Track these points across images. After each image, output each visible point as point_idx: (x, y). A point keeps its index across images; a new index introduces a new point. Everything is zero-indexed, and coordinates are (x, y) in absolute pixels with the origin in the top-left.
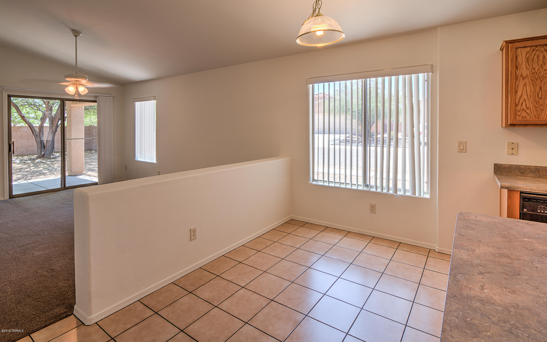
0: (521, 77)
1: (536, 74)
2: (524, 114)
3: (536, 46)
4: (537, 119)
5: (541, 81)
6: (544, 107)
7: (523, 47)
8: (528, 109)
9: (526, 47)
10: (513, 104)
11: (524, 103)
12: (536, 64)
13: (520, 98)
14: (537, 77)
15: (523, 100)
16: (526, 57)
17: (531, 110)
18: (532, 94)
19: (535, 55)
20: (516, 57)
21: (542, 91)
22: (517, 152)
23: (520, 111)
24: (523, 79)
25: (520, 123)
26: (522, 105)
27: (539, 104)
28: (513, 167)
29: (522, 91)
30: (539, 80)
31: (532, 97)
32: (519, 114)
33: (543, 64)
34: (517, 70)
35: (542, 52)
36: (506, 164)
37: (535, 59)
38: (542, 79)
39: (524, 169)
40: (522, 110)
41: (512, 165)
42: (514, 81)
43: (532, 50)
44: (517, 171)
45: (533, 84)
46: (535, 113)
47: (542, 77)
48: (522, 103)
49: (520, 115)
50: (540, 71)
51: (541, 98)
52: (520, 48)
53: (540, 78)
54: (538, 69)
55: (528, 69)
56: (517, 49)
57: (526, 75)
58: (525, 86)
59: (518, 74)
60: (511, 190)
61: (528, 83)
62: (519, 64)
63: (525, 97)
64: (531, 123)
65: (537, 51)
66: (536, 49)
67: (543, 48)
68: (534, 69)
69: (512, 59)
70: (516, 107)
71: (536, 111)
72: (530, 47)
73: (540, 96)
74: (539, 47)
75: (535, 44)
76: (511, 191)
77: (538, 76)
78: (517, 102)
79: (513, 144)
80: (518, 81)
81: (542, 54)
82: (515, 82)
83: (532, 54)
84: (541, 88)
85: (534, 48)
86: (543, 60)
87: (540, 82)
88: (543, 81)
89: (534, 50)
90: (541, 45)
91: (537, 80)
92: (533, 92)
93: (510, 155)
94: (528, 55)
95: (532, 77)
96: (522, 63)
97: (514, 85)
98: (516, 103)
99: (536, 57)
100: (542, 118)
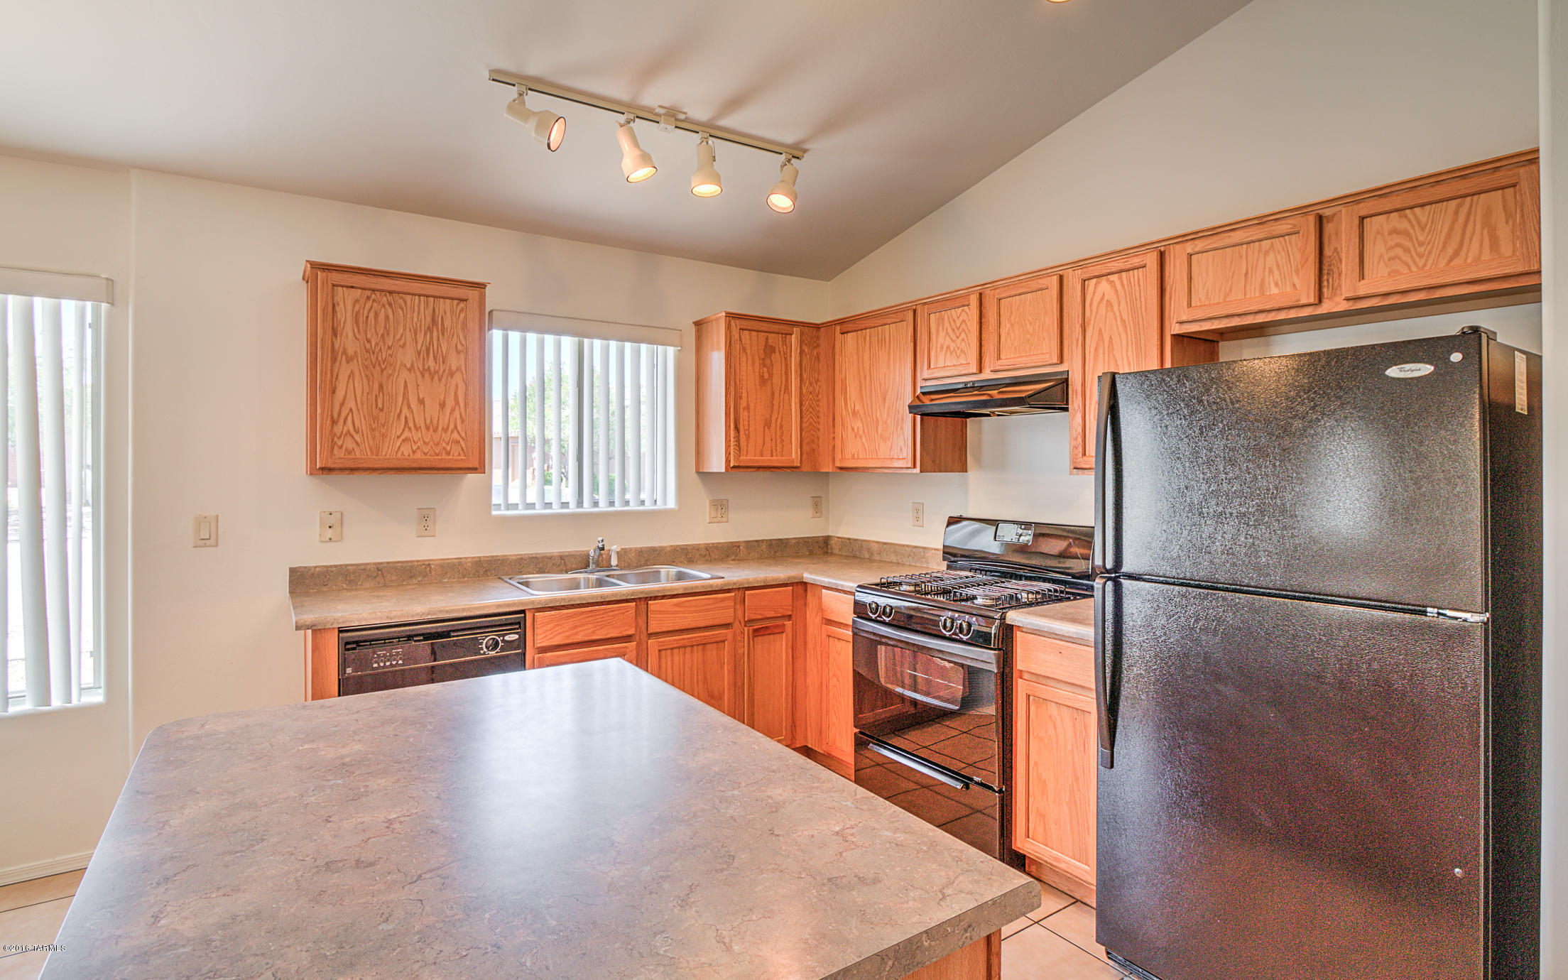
0: (344, 357)
1: (372, 355)
2: (349, 444)
3: (373, 290)
4: (374, 457)
5: (382, 371)
6: (387, 429)
7: (347, 287)
8: (357, 432)
9: (352, 287)
10: (327, 420)
11: (350, 418)
12: (373, 330)
13: (342, 404)
14: (374, 361)
15: (347, 412)
16: (353, 311)
17: (363, 435)
18: (365, 398)
19: (370, 310)
20: (334, 305)
21: (383, 395)
22: (341, 534)
23: (340, 437)
24: (348, 363)
25: (341, 466)
26: (345, 423)
27: (378, 422)
28: (332, 572)
29: (345, 388)
30: (377, 367)
31: (365, 406)
32: (340, 443)
33: (386, 335)
34: (336, 337)
35: (384, 306)
36: (316, 567)
37: (371, 319)
38: (383, 367)
39: (354, 572)
40: (346, 434)
41: (331, 566)
42: (329, 363)
43: (365, 296)
44: (340, 579)
45: (367, 376)
46: (371, 442)
47: (384, 363)
48: (346, 418)
49: (341, 447)
50: (381, 349)
51: (382, 410)
52: (342, 286)
53: (380, 365)
54: (377, 344)
55: (357, 339)
56: (335, 288)
57: (353, 353)
58: (351, 378)
59: (337, 346)
60: (320, 630)
61: (357, 372)
62: (340, 325)
63: (351, 403)
64: (363, 466)
65: (374, 300)
66: (373, 296)
67: (385, 298)
68: (369, 341)
69: (324, 310)
70: (332, 427)
71: (374, 438)
72: (360, 290)
73: (380, 405)
74: (378, 293)
75: (372, 286)
76: (318, 631)
77: (377, 358)
78: (335, 416)
79: (331, 514)
80: (338, 363)
81: (383, 310)
82: (332, 366)
83: (365, 305)
84: (381, 387)
85: (368, 293)
86: (386, 324)
87: (380, 373)
88: (385, 372)
89: (368, 298)
90: (382, 291)
91: (374, 367)
92: (368, 394)
93: (326, 542)
94: (357, 307)
95: (366, 360)
96: (345, 322)
97: (329, 373)
98: (332, 417)
99: (372, 314)
100: (384, 453)
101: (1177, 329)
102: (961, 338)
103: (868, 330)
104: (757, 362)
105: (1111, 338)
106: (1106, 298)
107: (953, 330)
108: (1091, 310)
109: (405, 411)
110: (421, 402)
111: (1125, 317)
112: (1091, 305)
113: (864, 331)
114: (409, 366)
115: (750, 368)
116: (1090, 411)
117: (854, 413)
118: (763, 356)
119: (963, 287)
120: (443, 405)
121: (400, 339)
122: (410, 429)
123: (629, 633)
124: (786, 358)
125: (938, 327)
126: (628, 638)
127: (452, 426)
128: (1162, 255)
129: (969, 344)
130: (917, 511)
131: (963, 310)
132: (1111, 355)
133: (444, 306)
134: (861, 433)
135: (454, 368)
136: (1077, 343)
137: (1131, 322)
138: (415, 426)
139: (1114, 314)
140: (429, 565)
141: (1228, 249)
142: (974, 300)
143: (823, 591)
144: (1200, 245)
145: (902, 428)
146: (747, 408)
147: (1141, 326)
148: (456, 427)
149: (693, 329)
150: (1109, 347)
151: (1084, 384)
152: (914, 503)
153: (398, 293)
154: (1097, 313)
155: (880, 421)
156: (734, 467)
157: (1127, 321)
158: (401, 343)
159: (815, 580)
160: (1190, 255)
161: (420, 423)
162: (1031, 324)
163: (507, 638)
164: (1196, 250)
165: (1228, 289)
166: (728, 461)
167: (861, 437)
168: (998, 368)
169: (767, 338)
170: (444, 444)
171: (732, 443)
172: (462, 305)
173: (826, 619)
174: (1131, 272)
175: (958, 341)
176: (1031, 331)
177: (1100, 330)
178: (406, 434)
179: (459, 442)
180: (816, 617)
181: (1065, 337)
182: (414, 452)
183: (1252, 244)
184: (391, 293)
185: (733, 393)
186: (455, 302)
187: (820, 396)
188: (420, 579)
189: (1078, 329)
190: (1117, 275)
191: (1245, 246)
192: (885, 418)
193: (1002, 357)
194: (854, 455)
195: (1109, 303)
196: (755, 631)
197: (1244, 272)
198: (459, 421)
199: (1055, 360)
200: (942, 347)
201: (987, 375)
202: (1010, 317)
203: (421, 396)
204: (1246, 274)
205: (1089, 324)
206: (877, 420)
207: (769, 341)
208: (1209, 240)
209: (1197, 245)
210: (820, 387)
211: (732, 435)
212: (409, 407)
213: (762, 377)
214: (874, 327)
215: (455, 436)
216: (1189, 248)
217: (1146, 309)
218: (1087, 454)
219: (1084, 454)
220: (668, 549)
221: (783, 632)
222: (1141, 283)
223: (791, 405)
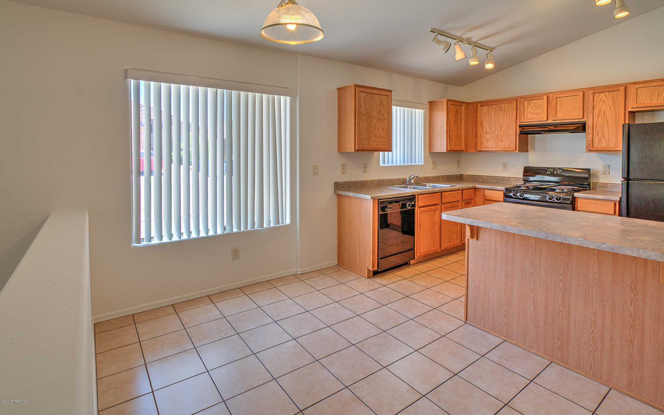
0: (362, 114)
1: (368, 114)
2: (363, 142)
3: (368, 93)
4: (368, 146)
5: (370, 119)
6: (371, 137)
7: (363, 92)
10: (358, 134)
12: (368, 106)
14: (368, 116)
15: (363, 132)
16: (364, 100)
17: (366, 139)
18: (366, 127)
20: (359, 98)
21: (370, 126)
22: (346, 171)
23: (361, 140)
24: (363, 116)
25: (361, 149)
26: (362, 136)
27: (369, 135)
28: (345, 183)
29: (362, 124)
31: (366, 130)
33: (371, 107)
34: (360, 108)
36: (340, 182)
38: (370, 117)
44: (347, 186)
45: (366, 121)
46: (367, 141)
48: (362, 134)
49: (361, 143)
50: (369, 112)
51: (370, 131)
54: (369, 110)
55: (365, 109)
56: (360, 92)
57: (364, 113)
58: (363, 121)
59: (361, 111)
61: (365, 119)
63: (363, 129)
64: (366, 149)
67: (370, 96)
68: (367, 109)
70: (359, 137)
72: (365, 93)
73: (369, 130)
75: (368, 92)
76: (374, 199)
78: (360, 133)
79: (344, 165)
80: (361, 116)
81: (370, 99)
83: (366, 98)
84: (370, 124)
85: (367, 94)
86: (371, 104)
89: (367, 96)
90: (370, 93)
91: (368, 118)
93: (342, 175)
95: (366, 115)
96: (362, 103)
97: (359, 120)
99: (368, 101)
100: (370, 145)
101: (631, 110)
102: (539, 109)
103: (494, 106)
104: (454, 115)
105: (604, 111)
106: (603, 99)
107: (535, 107)
108: (596, 103)
109: (375, 132)
110: (378, 129)
111: (610, 105)
112: (596, 101)
113: (492, 106)
114: (375, 117)
115: (452, 117)
116: (595, 133)
117: (486, 132)
118: (455, 113)
119: (540, 93)
120: (383, 130)
121: (374, 109)
122: (376, 137)
123: (438, 203)
124: (461, 114)
125: (528, 105)
126: (436, 205)
127: (385, 136)
128: (626, 87)
129: (543, 112)
130: (505, 165)
131: (540, 101)
132: (604, 117)
133: (384, 97)
134: (490, 139)
135: (385, 118)
136: (591, 113)
137: (613, 107)
138: (377, 136)
139: (606, 104)
140: (367, 182)
141: (651, 87)
142: (545, 98)
143: (486, 190)
144: (641, 85)
145: (510, 138)
146: (452, 131)
147: (617, 108)
148: (386, 137)
149: (428, 104)
150: (604, 114)
151: (593, 125)
152: (503, 162)
153: (374, 94)
154: (599, 104)
155: (499, 135)
156: (449, 150)
157: (611, 107)
158: (374, 110)
159: (482, 187)
160: (637, 88)
161: (378, 136)
162: (570, 106)
163: (412, 203)
164: (640, 87)
165: (651, 99)
166: (447, 148)
167: (490, 140)
168: (556, 119)
169: (456, 107)
170: (383, 143)
171: (448, 143)
172: (387, 97)
173: (486, 199)
174: (613, 92)
175: (537, 111)
176: (570, 108)
177: (600, 109)
178: (375, 139)
179: (386, 142)
180: (481, 199)
181: (585, 110)
182: (377, 145)
183: (661, 86)
184: (372, 94)
185: (449, 126)
186: (386, 96)
187: (469, 127)
188: (365, 186)
189: (591, 108)
190: (607, 93)
191: (658, 87)
192: (502, 134)
193: (557, 116)
194: (486, 147)
195: (604, 101)
196: (465, 203)
197: (658, 94)
198: (387, 135)
199: (581, 117)
200: (530, 112)
201: (550, 121)
202: (561, 103)
203: (378, 127)
204: (658, 95)
205: (595, 107)
206: (498, 135)
207: (457, 108)
208: (645, 84)
209: (640, 86)
210: (469, 124)
211: (448, 140)
212: (376, 131)
213: (455, 120)
214: (497, 105)
215: (386, 140)
216: (637, 86)
217: (619, 103)
218: (594, 146)
219: (593, 146)
220: (423, 178)
221: (471, 204)
222: (617, 95)
223: (462, 130)
